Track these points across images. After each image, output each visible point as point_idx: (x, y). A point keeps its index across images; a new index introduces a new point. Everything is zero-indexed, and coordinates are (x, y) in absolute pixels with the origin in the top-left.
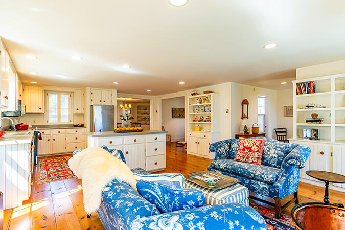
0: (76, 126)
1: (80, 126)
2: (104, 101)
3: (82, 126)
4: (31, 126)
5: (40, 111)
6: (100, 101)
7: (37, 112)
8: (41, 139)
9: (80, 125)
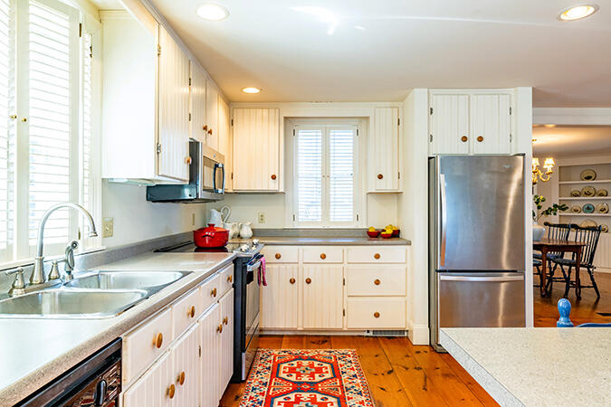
0: (375, 235)
1: (387, 237)
2: (480, 139)
3: (396, 234)
4: (251, 233)
5: (273, 186)
6: (464, 139)
7: (264, 188)
8: (264, 284)
9: (389, 232)
